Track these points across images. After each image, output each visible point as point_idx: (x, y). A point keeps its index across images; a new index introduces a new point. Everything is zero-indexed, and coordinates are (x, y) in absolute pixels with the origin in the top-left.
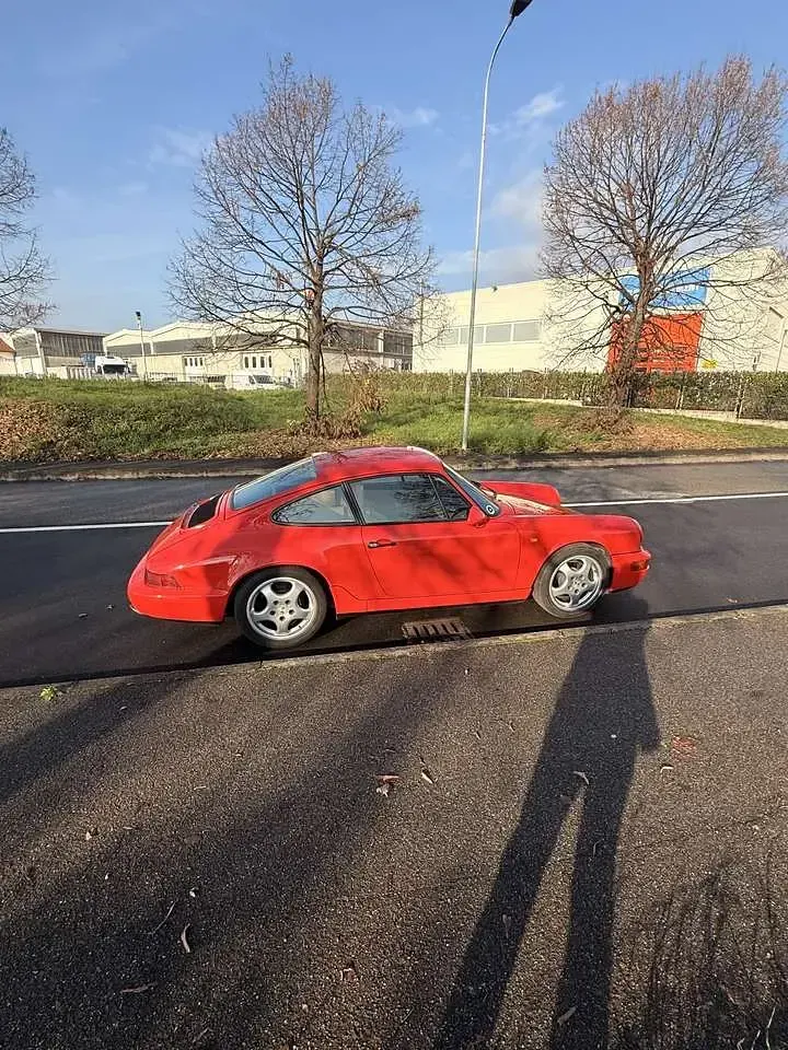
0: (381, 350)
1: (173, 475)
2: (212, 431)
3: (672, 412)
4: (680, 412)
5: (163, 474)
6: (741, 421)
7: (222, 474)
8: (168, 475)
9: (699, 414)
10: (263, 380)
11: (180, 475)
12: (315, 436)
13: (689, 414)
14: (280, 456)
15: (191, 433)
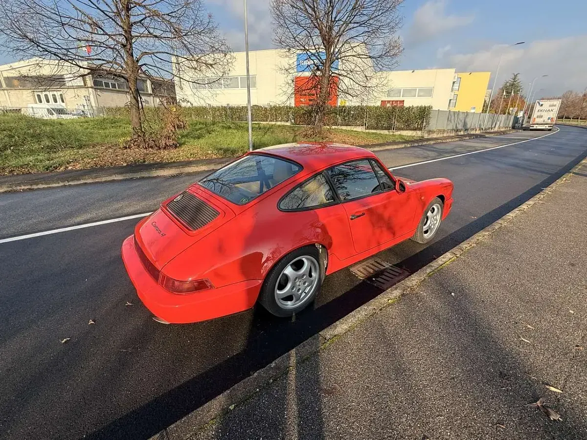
0: (150, 91)
1: (35, 187)
2: (51, 149)
3: (336, 127)
4: (339, 127)
5: (23, 187)
6: (367, 131)
7: (82, 182)
8: (29, 187)
9: (349, 128)
10: (60, 111)
11: (41, 186)
12: (146, 148)
13: (344, 128)
14: (125, 164)
15: (32, 152)
